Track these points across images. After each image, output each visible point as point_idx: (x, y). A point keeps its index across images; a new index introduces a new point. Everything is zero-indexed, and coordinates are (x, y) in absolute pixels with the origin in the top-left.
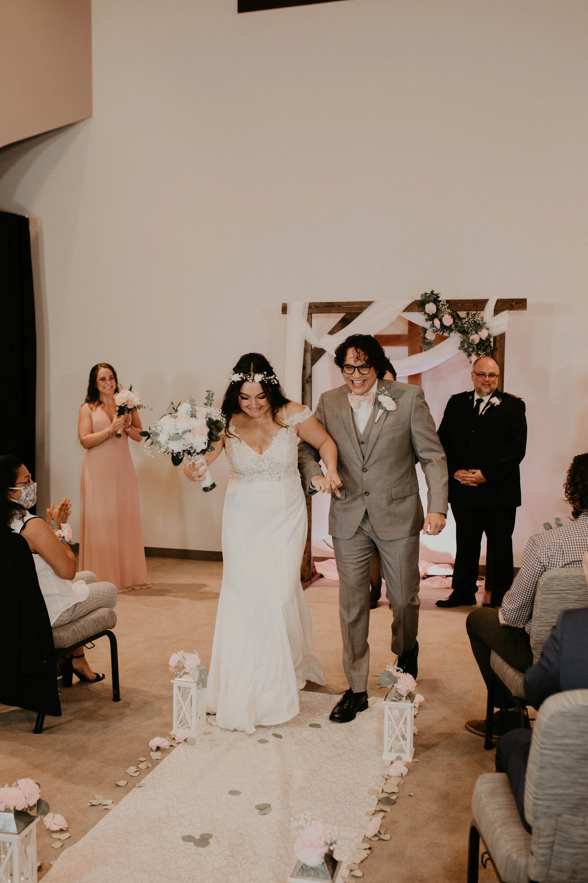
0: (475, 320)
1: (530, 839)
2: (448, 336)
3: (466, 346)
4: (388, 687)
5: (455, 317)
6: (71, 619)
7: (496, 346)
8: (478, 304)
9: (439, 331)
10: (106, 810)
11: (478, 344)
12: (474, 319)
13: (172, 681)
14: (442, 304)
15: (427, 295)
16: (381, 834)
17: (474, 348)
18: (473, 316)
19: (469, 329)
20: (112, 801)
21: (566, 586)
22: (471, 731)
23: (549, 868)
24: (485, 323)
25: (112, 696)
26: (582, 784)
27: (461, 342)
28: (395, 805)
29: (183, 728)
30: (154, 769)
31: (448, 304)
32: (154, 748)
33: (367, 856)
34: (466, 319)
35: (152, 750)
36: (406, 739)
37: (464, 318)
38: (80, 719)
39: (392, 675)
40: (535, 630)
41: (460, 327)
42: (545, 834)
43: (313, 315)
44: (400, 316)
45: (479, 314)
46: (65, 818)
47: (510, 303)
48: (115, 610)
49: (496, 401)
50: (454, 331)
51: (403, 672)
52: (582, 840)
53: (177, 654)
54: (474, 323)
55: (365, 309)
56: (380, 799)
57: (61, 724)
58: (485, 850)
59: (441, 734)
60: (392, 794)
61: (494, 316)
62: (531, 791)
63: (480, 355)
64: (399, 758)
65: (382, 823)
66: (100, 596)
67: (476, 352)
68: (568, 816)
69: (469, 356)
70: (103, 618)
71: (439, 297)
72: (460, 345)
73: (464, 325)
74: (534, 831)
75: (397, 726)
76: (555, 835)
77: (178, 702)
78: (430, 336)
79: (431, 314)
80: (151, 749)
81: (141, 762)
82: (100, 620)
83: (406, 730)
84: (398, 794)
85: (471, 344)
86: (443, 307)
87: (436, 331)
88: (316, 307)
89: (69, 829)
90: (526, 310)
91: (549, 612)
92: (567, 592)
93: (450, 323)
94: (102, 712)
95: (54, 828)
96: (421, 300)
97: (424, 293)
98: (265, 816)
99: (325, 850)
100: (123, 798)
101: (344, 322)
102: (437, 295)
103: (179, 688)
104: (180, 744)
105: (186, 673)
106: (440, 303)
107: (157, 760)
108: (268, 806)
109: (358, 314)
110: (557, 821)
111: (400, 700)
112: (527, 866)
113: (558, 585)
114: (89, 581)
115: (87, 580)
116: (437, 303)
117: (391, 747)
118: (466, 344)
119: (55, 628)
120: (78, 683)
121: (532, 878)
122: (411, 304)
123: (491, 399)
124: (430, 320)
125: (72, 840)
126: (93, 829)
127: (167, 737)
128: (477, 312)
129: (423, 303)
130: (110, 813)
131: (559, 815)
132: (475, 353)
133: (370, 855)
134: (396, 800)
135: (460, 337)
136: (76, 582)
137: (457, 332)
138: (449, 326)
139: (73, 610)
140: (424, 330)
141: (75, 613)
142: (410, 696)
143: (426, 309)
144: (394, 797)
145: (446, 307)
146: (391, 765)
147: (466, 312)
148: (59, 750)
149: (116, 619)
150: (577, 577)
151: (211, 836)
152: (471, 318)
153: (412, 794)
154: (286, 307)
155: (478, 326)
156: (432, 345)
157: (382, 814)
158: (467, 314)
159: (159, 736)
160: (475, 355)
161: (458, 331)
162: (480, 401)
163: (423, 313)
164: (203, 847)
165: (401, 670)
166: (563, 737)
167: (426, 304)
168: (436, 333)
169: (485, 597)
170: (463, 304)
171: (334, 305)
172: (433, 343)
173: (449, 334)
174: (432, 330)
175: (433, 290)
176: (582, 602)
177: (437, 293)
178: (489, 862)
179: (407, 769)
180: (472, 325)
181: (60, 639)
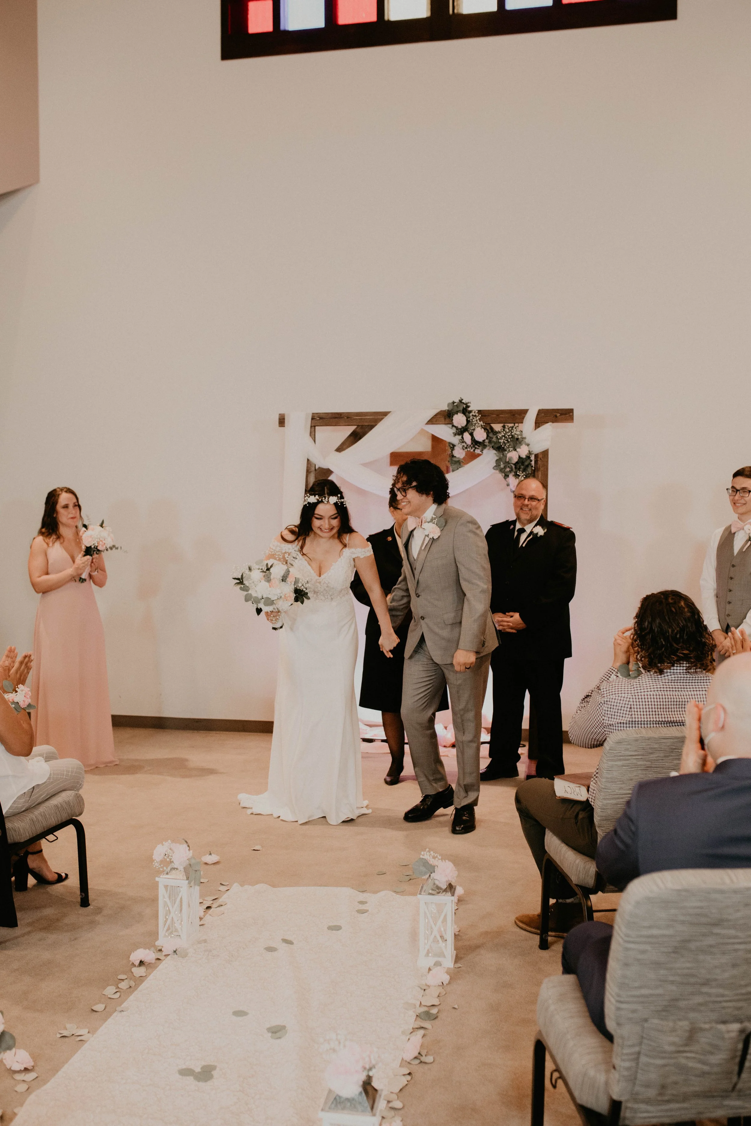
0: (513, 434)
1: (611, 1051)
2: (481, 453)
3: (502, 466)
4: (424, 877)
5: (489, 430)
6: (27, 805)
7: (538, 466)
8: (516, 415)
9: (470, 447)
10: (80, 1042)
11: (517, 463)
12: (511, 433)
13: (157, 879)
14: (472, 415)
15: (455, 404)
16: (422, 1056)
17: (511, 468)
18: (510, 429)
19: (505, 445)
20: (87, 1030)
21: (636, 750)
22: (521, 928)
23: (634, 1084)
24: (525, 438)
25: (79, 900)
26: (672, 982)
27: (497, 460)
28: (436, 1020)
29: (171, 937)
30: (139, 989)
31: (480, 416)
32: (137, 963)
33: (407, 1083)
34: (502, 433)
35: (133, 965)
36: (446, 940)
37: (500, 432)
38: (41, 930)
39: (428, 863)
40: (600, 803)
41: (495, 443)
42: (630, 1043)
43: (316, 427)
44: (422, 430)
45: (518, 427)
46: (30, 1055)
47: (555, 414)
48: (81, 792)
49: (540, 531)
50: (488, 448)
51: (442, 859)
52: (673, 1048)
53: (163, 845)
54: (511, 438)
55: (381, 421)
56: (418, 1015)
57: (16, 938)
58: (554, 1068)
59: (486, 933)
60: (432, 1007)
61: (535, 429)
62: (613, 994)
63: (519, 476)
64: (438, 964)
65: (422, 1042)
66: (63, 776)
67: (515, 472)
68: (656, 1021)
69: (506, 477)
70: (68, 803)
71: (469, 407)
72: (495, 465)
73: (500, 441)
74: (616, 1040)
75: (435, 924)
76: (641, 1044)
77: (165, 904)
78: (459, 453)
79: (460, 427)
80: (133, 963)
81: (121, 981)
82: (65, 805)
83: (445, 930)
84: (440, 1006)
85: (508, 463)
86: (474, 418)
87: (466, 448)
88: (321, 418)
89: (36, 1068)
90: (573, 422)
91: (615, 782)
92: (637, 757)
93: (483, 437)
94: (66, 921)
95: (17, 1067)
96: (448, 410)
97: (451, 401)
98: (278, 1041)
99: (363, 1077)
100: (101, 1026)
101: (356, 437)
102: (466, 404)
103: (166, 887)
104: (169, 957)
105: (174, 869)
106: (471, 414)
107: (141, 978)
108: (284, 1027)
109: (371, 427)
110: (643, 1027)
111: (439, 893)
112: (607, 1083)
113: (627, 750)
114: (48, 758)
115: (46, 756)
116: (467, 414)
117: (428, 950)
118: (502, 463)
119: (8, 817)
120: (34, 886)
121: (615, 1097)
122: (436, 415)
123: (534, 529)
124: (459, 435)
125: (40, 1081)
126: (66, 1066)
127: (153, 949)
128: (514, 425)
129: (450, 414)
130: (86, 1046)
131: (646, 1020)
132: (513, 473)
133: (411, 1082)
134: (438, 1014)
135: (495, 455)
136: (33, 760)
137: (491, 449)
138: (482, 441)
139: (29, 796)
140: (452, 446)
141: (33, 797)
142: (451, 888)
143: (454, 421)
144: (434, 1011)
145: (478, 418)
146: (428, 972)
147: (502, 425)
148: (17, 970)
149: (84, 804)
150: (648, 740)
151: (213, 1068)
152: (508, 432)
153: (456, 1006)
154: (284, 419)
155: (516, 441)
156: (461, 464)
157: (422, 1032)
158: (503, 427)
159: (141, 948)
160: (513, 475)
161: (493, 447)
162: (522, 531)
163: (450, 426)
164: (206, 1081)
165: (438, 856)
166: (650, 927)
167: (454, 415)
168: (466, 450)
169: (529, 767)
170: (498, 415)
171: (342, 416)
172: (462, 462)
173: (482, 451)
174: (461, 446)
175: (462, 398)
176: (655, 768)
177: (467, 402)
178: (560, 1082)
179: (449, 976)
180: (509, 440)
181: (15, 831)
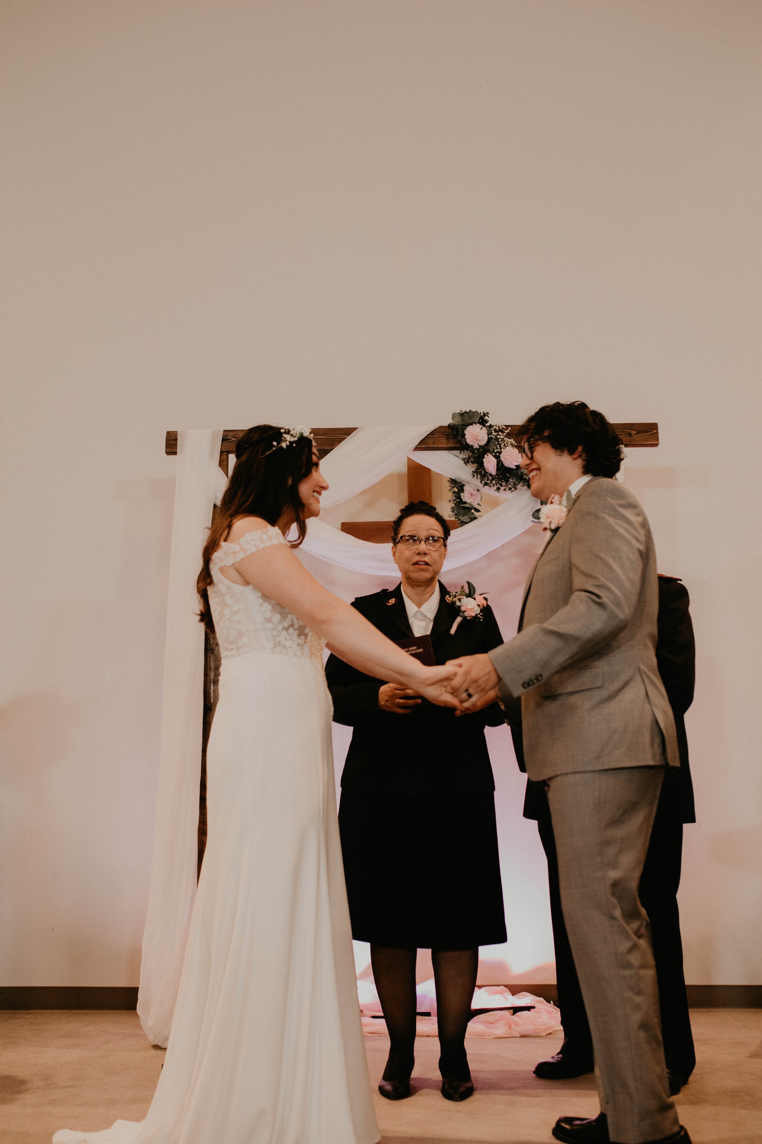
15: (465, 414)
31: (508, 432)
47: (628, 431)
55: (340, 443)
71: (487, 417)
79: (476, 446)
86: (499, 435)
90: (658, 446)
93: (517, 462)
102: (483, 414)
106: (493, 429)
116: (487, 427)
122: (432, 433)
124: (474, 462)
138: (515, 468)
140: (458, 484)
143: (466, 437)
145: (504, 435)
154: (176, 440)
167: (464, 430)
174: (477, 481)
175: (473, 409)
